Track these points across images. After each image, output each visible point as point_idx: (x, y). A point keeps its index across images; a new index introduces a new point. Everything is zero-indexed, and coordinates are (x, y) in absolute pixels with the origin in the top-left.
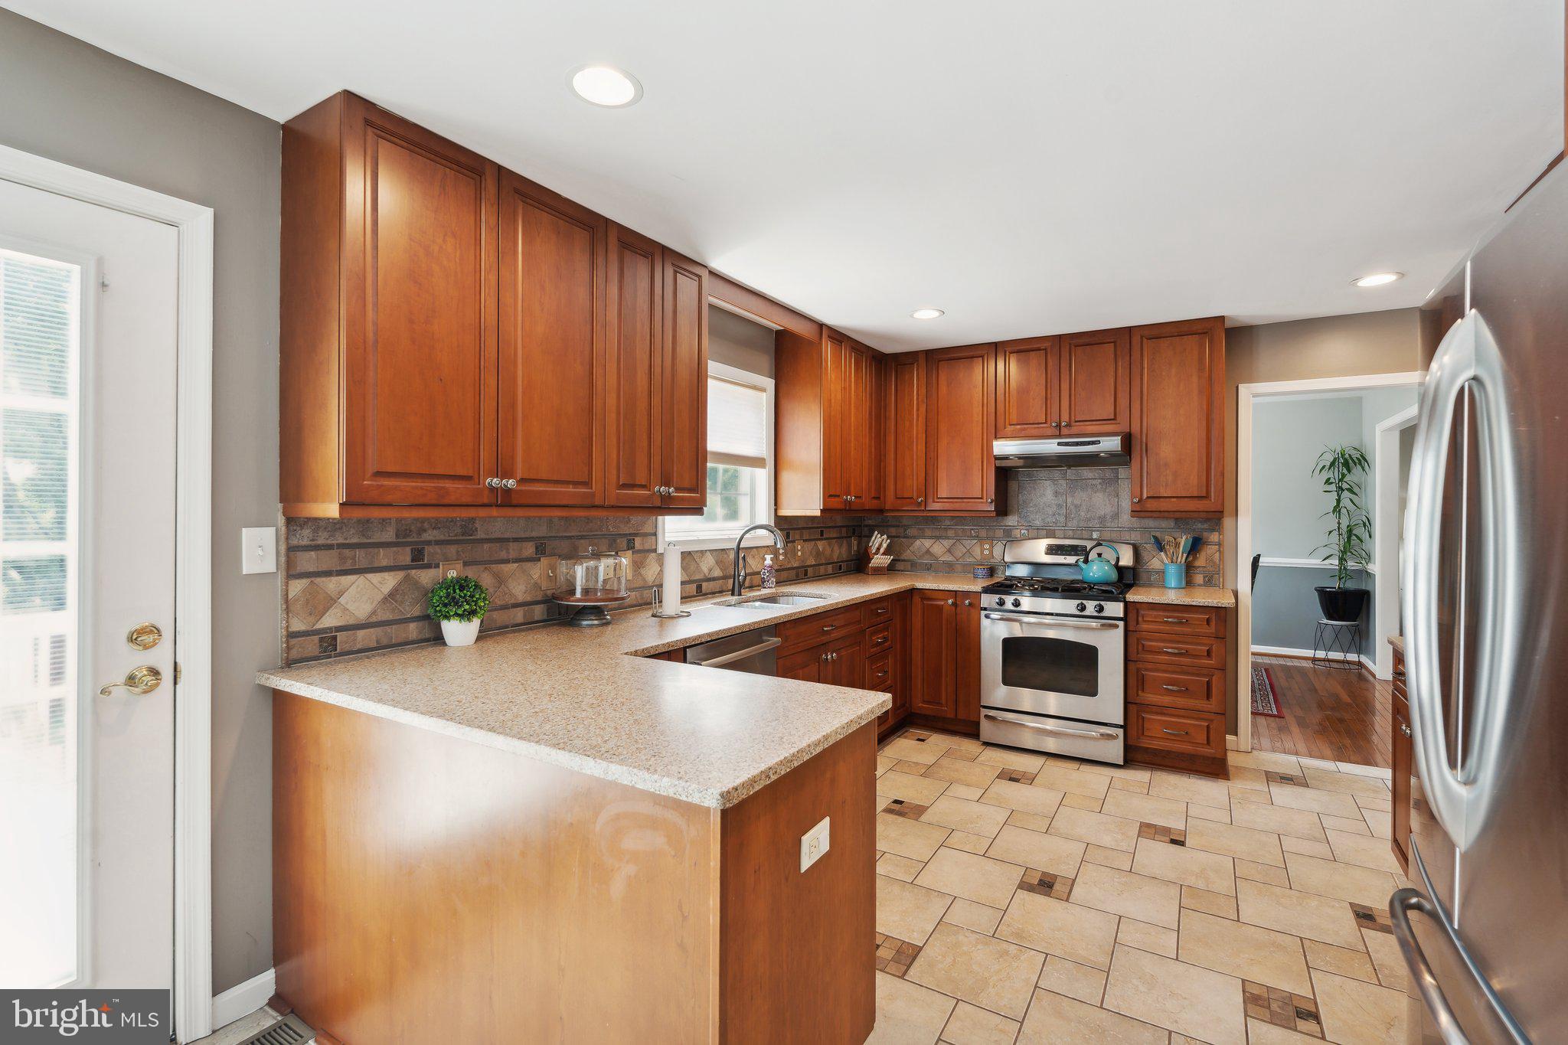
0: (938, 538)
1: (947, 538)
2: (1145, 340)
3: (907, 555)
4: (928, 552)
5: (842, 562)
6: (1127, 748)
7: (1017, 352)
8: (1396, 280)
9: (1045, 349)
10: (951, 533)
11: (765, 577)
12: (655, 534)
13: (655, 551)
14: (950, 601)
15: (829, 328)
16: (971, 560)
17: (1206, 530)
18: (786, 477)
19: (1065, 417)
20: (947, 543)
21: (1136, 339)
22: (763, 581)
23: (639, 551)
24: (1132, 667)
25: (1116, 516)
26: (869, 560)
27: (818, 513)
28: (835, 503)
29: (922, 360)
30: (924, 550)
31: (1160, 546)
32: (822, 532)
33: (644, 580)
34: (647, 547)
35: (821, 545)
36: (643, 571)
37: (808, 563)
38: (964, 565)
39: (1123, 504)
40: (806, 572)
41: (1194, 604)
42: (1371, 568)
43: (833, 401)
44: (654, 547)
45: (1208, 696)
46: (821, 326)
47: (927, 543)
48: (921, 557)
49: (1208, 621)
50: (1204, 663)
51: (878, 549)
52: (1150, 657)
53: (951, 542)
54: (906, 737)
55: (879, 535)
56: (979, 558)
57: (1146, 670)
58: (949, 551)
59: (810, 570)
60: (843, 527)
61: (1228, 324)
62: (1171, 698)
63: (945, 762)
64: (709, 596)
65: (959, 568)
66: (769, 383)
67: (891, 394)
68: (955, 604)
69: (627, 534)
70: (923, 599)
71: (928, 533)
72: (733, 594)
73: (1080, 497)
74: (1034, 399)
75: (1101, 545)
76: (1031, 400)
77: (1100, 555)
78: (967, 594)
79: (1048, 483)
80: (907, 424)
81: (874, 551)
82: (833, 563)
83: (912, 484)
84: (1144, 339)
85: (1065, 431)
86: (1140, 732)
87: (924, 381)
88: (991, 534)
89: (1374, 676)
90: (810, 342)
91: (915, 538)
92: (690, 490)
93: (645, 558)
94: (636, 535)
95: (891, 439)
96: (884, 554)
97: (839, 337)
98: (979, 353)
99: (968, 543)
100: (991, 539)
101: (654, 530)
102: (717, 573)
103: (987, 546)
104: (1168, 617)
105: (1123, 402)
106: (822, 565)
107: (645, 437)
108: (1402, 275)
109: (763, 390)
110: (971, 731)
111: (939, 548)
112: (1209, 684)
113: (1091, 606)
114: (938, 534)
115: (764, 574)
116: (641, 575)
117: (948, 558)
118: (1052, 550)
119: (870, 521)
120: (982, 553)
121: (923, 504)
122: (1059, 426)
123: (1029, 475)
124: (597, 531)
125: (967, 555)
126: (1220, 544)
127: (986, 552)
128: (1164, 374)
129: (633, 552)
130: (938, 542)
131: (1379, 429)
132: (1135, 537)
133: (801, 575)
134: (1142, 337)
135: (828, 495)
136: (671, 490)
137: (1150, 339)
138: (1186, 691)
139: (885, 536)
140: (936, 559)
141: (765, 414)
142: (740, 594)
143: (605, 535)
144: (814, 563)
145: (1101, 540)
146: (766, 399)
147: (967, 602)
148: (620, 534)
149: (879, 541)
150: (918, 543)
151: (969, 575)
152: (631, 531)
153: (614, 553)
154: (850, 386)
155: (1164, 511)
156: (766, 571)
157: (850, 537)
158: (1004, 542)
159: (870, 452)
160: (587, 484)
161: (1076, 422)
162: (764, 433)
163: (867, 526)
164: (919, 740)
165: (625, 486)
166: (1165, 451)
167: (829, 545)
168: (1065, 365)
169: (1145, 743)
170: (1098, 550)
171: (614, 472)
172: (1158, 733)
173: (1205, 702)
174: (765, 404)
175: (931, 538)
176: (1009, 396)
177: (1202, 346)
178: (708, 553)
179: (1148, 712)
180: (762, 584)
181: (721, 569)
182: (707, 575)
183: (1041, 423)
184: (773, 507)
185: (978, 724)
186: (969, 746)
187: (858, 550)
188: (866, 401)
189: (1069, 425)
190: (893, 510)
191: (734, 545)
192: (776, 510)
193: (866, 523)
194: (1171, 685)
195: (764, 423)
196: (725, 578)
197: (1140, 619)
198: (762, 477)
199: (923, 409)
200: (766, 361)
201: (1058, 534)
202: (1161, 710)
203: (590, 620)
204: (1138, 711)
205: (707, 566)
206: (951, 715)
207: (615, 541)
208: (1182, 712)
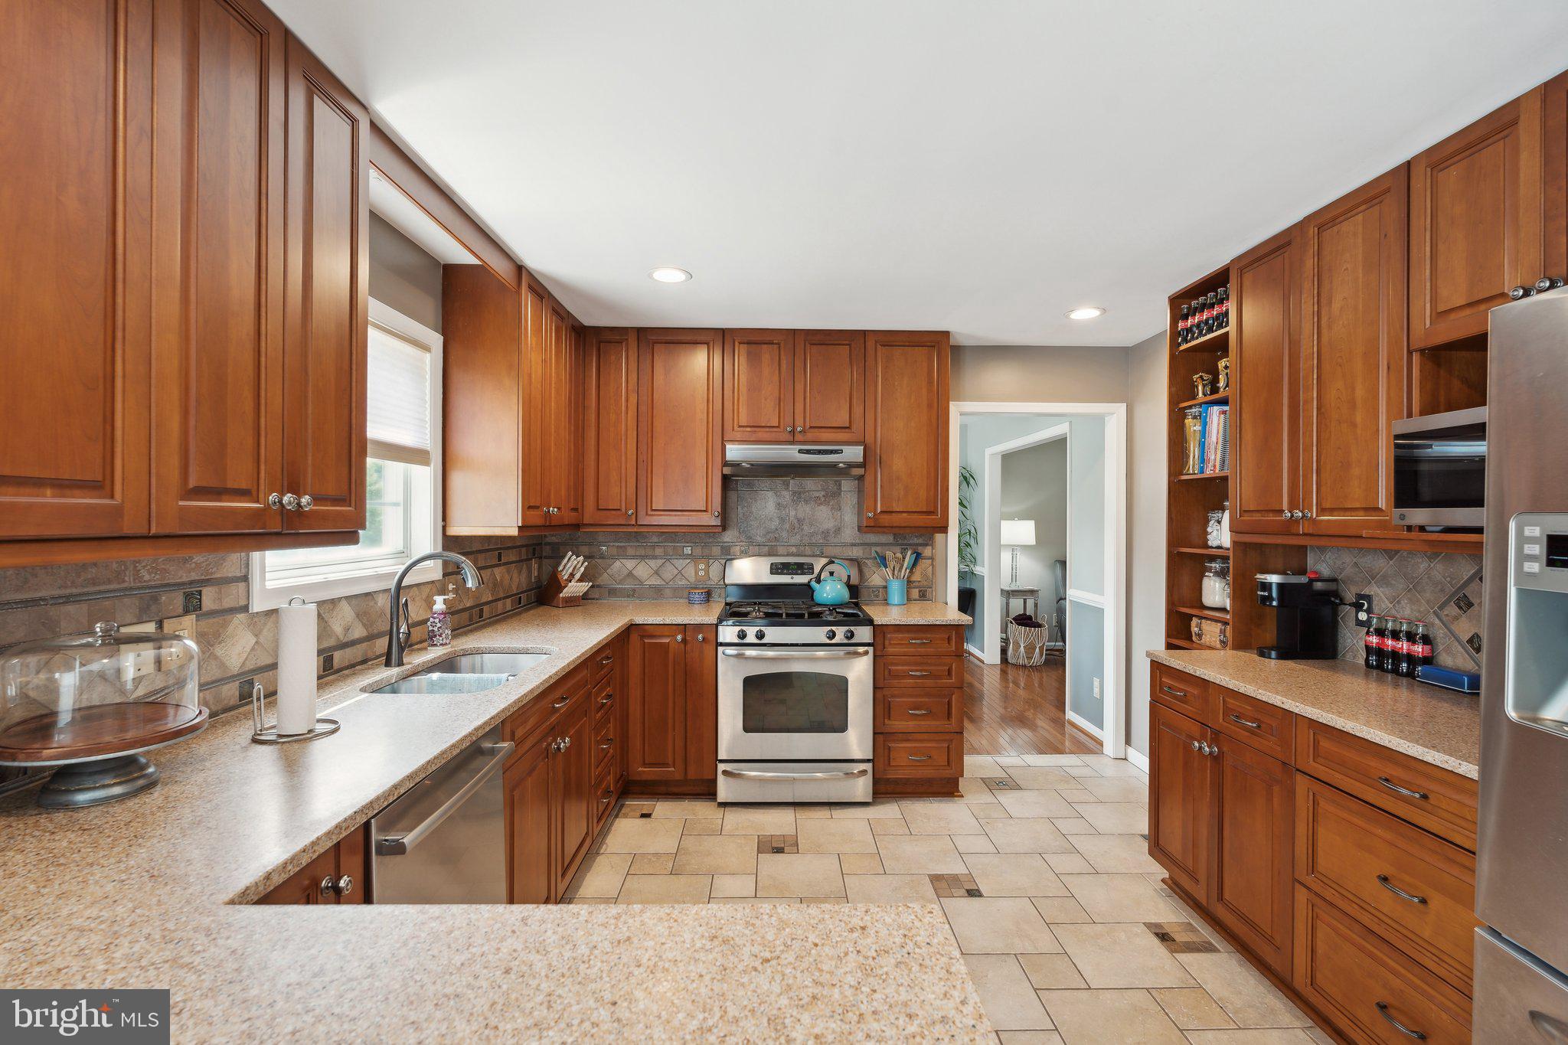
0: (643, 557)
1: (655, 557)
2: (879, 346)
3: (604, 579)
4: (630, 574)
5: (522, 593)
6: (876, 782)
7: (748, 343)
8: (1100, 315)
9: (779, 344)
10: (659, 551)
11: (436, 629)
12: (245, 579)
13: (245, 608)
14: (679, 638)
15: (530, 274)
16: (684, 582)
17: (921, 545)
18: (457, 479)
19: (799, 421)
20: (654, 564)
21: (870, 344)
22: (432, 636)
23: (212, 613)
24: (879, 695)
25: (838, 530)
26: (560, 588)
27: (514, 532)
28: (536, 518)
29: (632, 339)
30: (626, 572)
31: (884, 562)
32: (500, 554)
33: (222, 665)
34: (228, 603)
35: (498, 572)
36: (219, 651)
37: (484, 600)
38: (675, 589)
39: (846, 519)
40: (481, 611)
41: (938, 623)
42: (978, 570)
43: (533, 376)
44: (243, 603)
45: (949, 715)
46: (520, 269)
47: (630, 564)
48: (621, 582)
49: (949, 639)
50: (946, 683)
51: (572, 575)
52: (895, 682)
53: (660, 562)
54: (626, 816)
55: (574, 557)
56: (692, 579)
57: (892, 696)
58: (657, 573)
59: (486, 608)
60: (523, 546)
61: (952, 342)
62: (914, 723)
63: (689, 843)
64: (346, 672)
65: (668, 592)
66: (436, 340)
67: (591, 377)
68: (684, 640)
69: (183, 584)
70: (642, 637)
71: (630, 551)
72: (388, 664)
73: (804, 510)
74: (766, 400)
75: (833, 562)
76: (763, 401)
77: (832, 574)
78: (699, 627)
79: (770, 494)
80: (613, 417)
81: (566, 577)
82: (513, 595)
83: (617, 493)
84: (878, 344)
85: (799, 437)
86: (886, 762)
87: (633, 365)
88: (706, 552)
89: (983, 662)
90: (502, 286)
91: (614, 558)
92: (336, 501)
93: (225, 625)
94: (207, 582)
95: (591, 434)
96: (580, 580)
97: (540, 290)
98: (702, 338)
99: (680, 563)
100: (707, 558)
101: (243, 571)
102: (359, 632)
103: (702, 566)
104: (913, 639)
105: (858, 410)
106: (499, 599)
107: (248, 393)
108: (1104, 311)
109: (426, 348)
110: (707, 791)
111: (643, 570)
112: (949, 704)
113: (840, 632)
114: (643, 553)
115: (434, 624)
116: (216, 658)
117: (655, 581)
118: (775, 569)
119: (554, 538)
120: (696, 573)
121: (634, 516)
122: (793, 432)
123: (750, 485)
124: (110, 581)
125: (679, 576)
126: (932, 558)
127: (701, 573)
128: (896, 383)
129: (197, 616)
130: (643, 563)
131: (988, 451)
132: (856, 552)
133: (476, 618)
134: (876, 342)
135: (528, 507)
136: (305, 500)
137: (884, 346)
138: (930, 714)
139: (581, 558)
140: (641, 583)
141: (428, 384)
142: (400, 663)
143: (131, 589)
144: (490, 599)
145: (834, 558)
146: (431, 362)
147: (700, 637)
148: (168, 585)
149: (572, 564)
150: (617, 564)
151: (681, 600)
152: (194, 576)
153: (150, 628)
154: (551, 359)
155: (896, 527)
156: (437, 620)
157: (531, 559)
158: (723, 562)
159: (569, 450)
160: (101, 486)
161: (811, 427)
162: (428, 413)
163: (549, 544)
164: (644, 816)
165: (200, 492)
166: (898, 464)
167: (508, 572)
168: (799, 364)
169: (892, 775)
170: (831, 568)
171: (175, 461)
172: (905, 762)
173: (946, 723)
174: (428, 368)
175: (633, 557)
176: (738, 394)
177: (930, 360)
178: (344, 603)
179: (894, 741)
180: (430, 639)
181: (364, 625)
182: (341, 637)
183: (774, 427)
184: (440, 524)
185: (714, 781)
186: (702, 810)
187: (539, 577)
188: (566, 382)
189: (803, 432)
190: (592, 525)
191: (392, 584)
192: (444, 528)
193: (548, 540)
194: (918, 710)
195: (428, 398)
196: (371, 638)
197: (887, 642)
198: (425, 477)
199: (633, 399)
200: (431, 306)
201: (781, 550)
202: (906, 736)
203: (104, 787)
204: (884, 741)
205: (344, 622)
206: (678, 776)
207: (155, 599)
208: (925, 736)
